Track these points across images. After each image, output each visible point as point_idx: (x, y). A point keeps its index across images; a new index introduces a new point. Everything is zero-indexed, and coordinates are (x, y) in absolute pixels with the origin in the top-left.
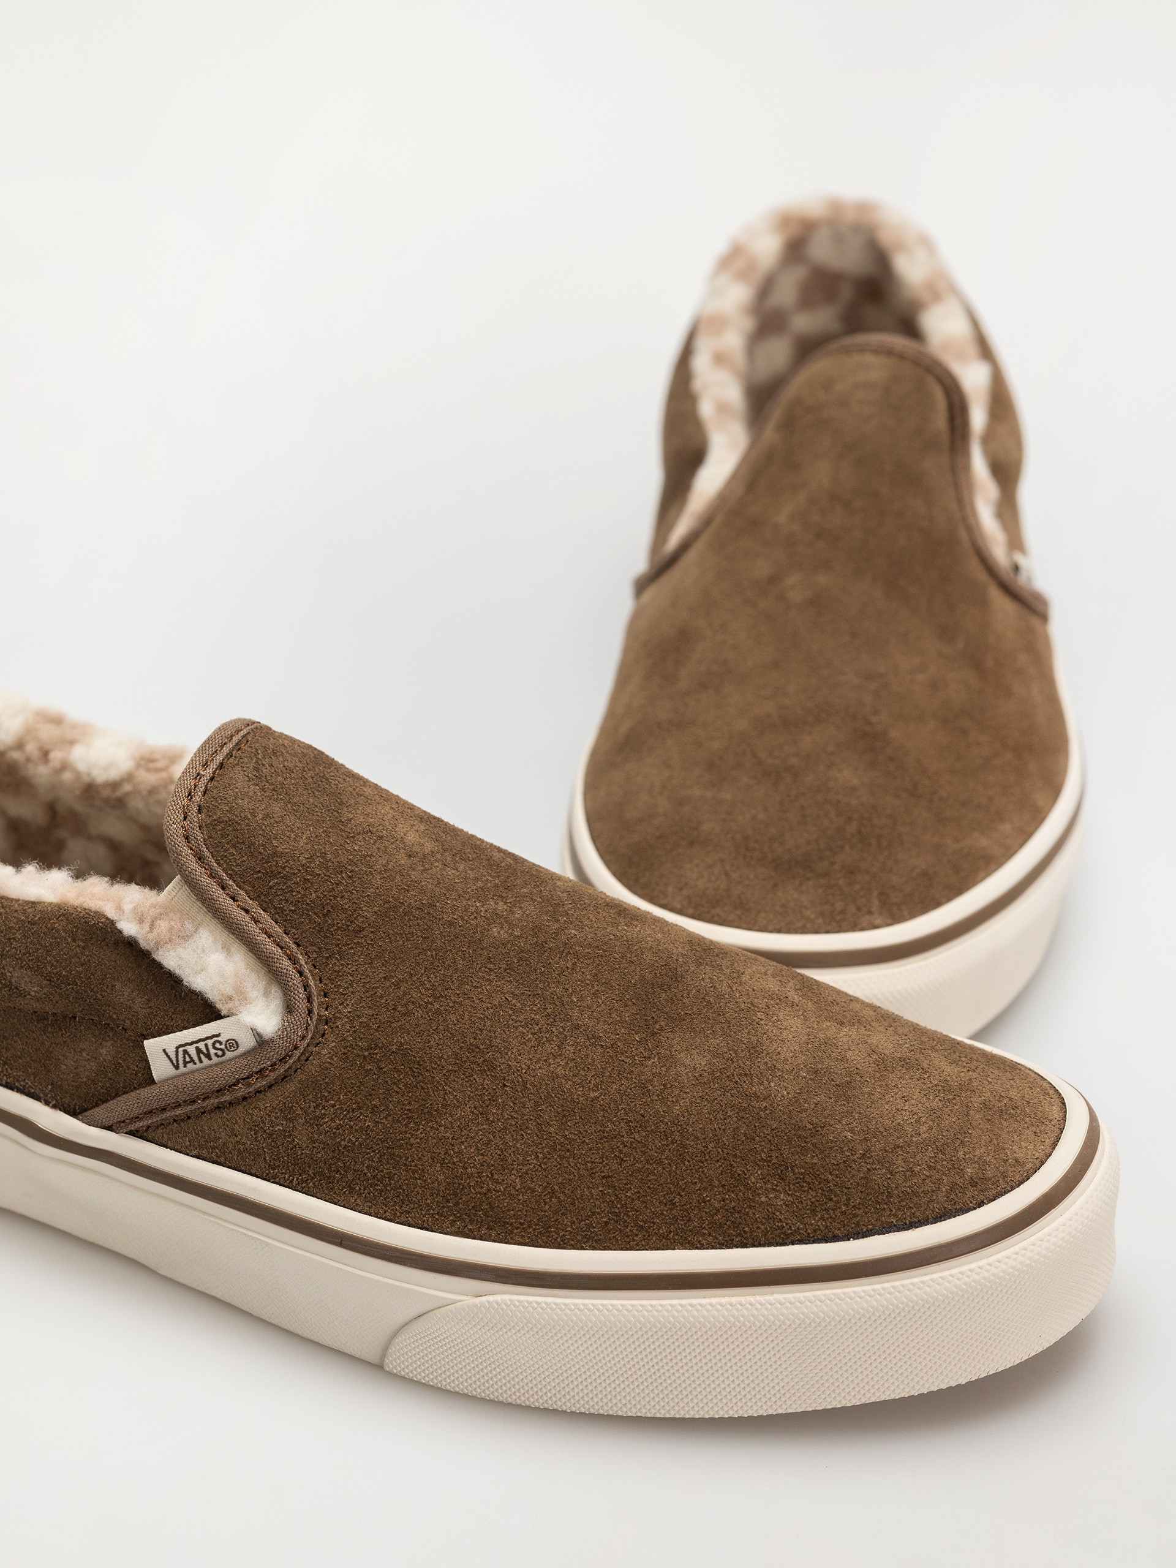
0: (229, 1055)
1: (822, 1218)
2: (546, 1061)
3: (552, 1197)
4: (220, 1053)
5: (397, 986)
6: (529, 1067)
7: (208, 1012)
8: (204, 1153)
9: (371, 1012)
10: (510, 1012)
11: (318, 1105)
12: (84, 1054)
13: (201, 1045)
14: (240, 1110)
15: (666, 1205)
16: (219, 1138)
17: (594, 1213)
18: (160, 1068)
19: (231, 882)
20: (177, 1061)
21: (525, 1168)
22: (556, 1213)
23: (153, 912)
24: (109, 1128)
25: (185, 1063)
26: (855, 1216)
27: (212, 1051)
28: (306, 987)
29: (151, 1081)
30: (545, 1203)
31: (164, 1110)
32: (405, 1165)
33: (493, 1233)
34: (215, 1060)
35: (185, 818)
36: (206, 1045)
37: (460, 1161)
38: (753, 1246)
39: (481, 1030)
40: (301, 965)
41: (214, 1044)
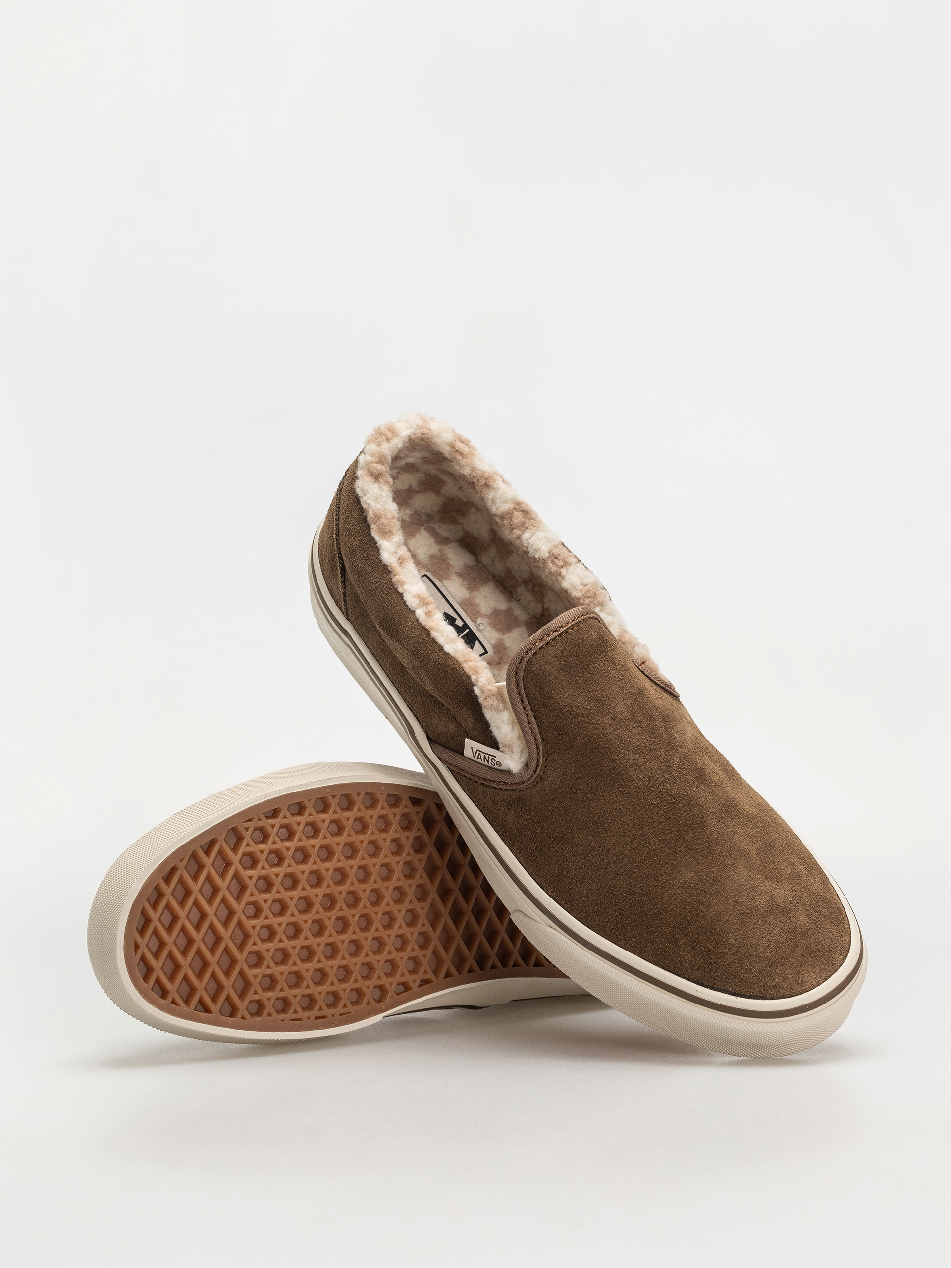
0: (496, 766)
1: (701, 974)
2: (622, 845)
3: (596, 905)
4: (493, 764)
5: (577, 779)
6: (614, 844)
7: (494, 745)
8: (471, 796)
9: (561, 785)
10: (619, 815)
11: (522, 811)
12: (442, 722)
13: (487, 756)
14: (491, 790)
15: (640, 934)
16: (479, 796)
17: (609, 922)
18: (468, 753)
19: (526, 701)
20: (475, 755)
21: (591, 887)
22: (594, 913)
23: (488, 693)
24: (440, 759)
25: (478, 758)
26: (715, 979)
27: (490, 761)
28: (538, 761)
29: (463, 755)
30: (592, 907)
31: (462, 770)
32: (545, 857)
33: (566, 906)
34: (490, 765)
35: (520, 663)
36: (489, 757)
37: (567, 869)
38: (667, 970)
39: (602, 816)
40: (540, 751)
41: (492, 759)
